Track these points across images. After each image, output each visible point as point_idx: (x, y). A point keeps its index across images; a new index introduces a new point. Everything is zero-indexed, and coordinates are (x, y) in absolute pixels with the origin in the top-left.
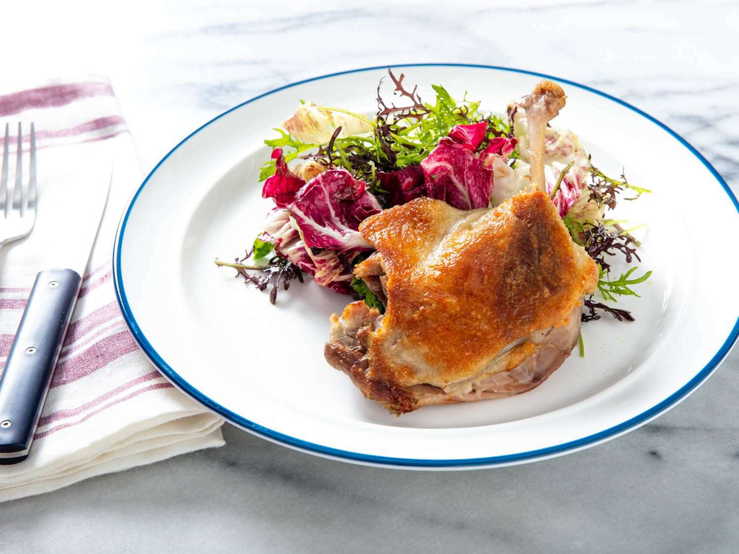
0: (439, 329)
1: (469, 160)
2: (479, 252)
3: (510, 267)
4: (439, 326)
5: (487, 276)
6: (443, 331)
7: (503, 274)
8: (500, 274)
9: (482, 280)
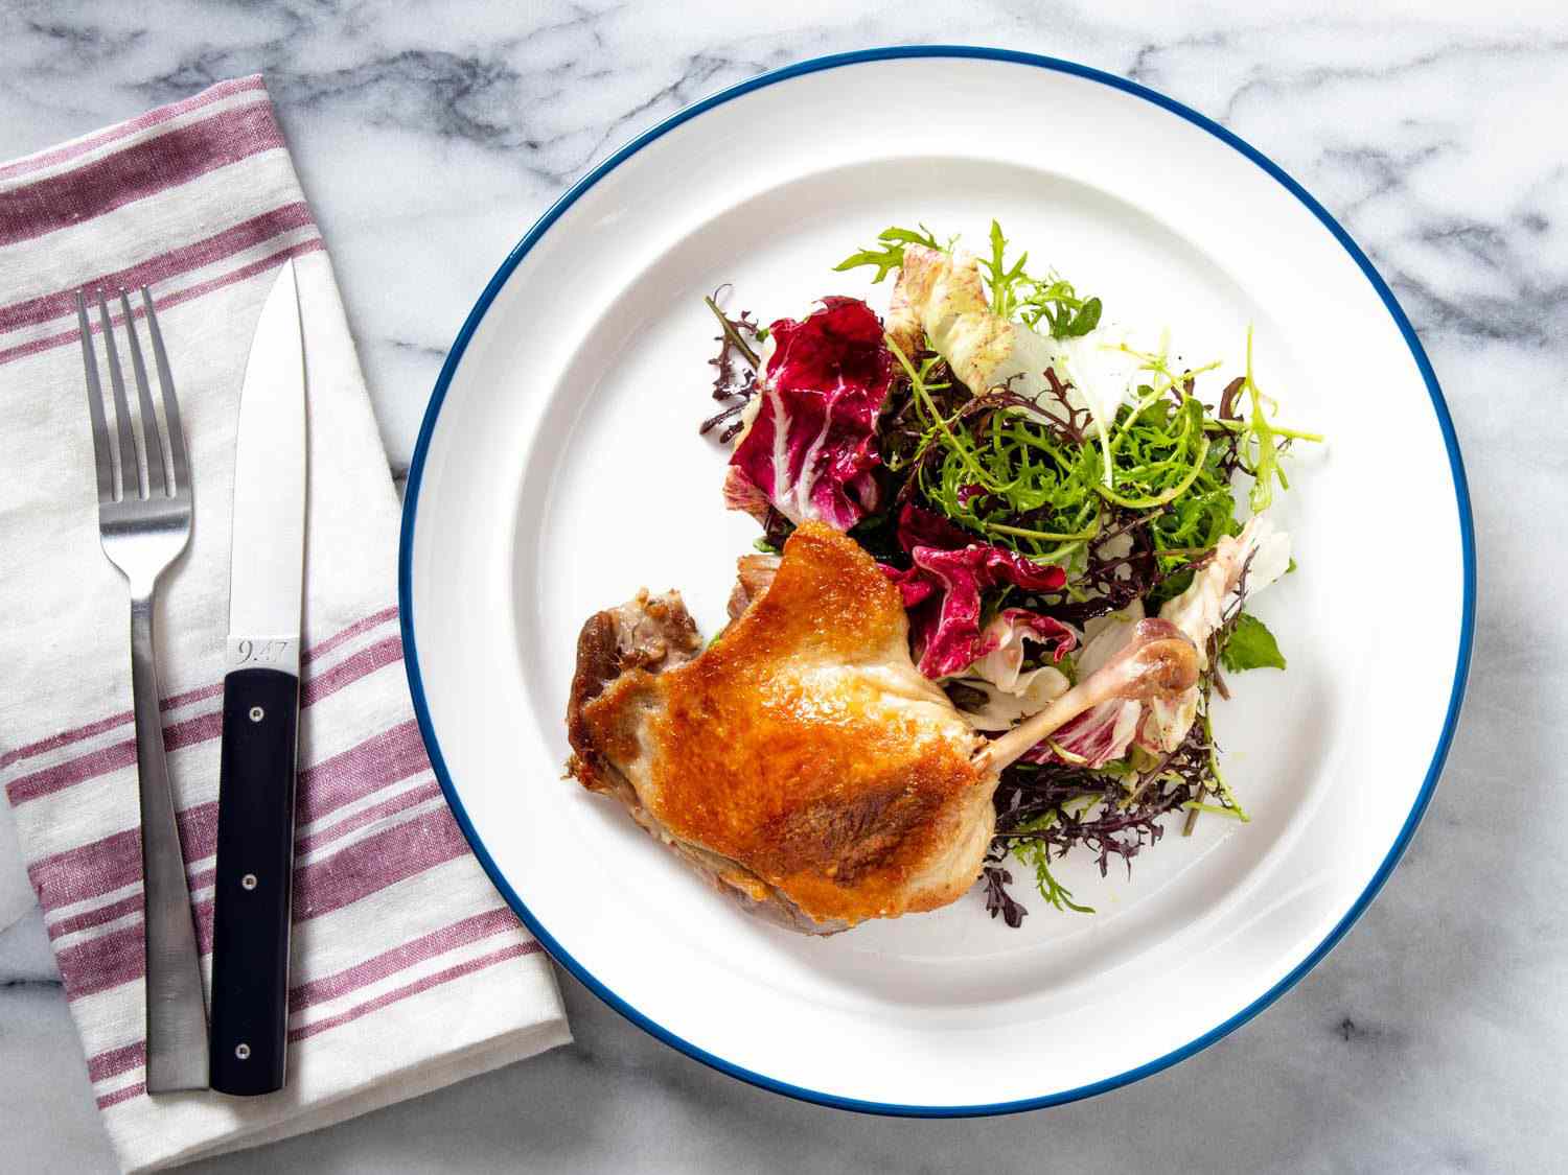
0: (695, 759)
1: (965, 616)
2: (828, 744)
3: (831, 803)
4: (699, 756)
5: (798, 778)
6: (696, 766)
7: (815, 801)
8: (814, 796)
9: (791, 776)
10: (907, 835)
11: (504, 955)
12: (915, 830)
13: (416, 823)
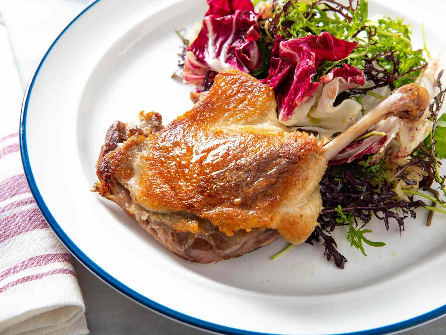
10: (280, 178)
11: (53, 272)
12: (285, 175)
13: (15, 216)
